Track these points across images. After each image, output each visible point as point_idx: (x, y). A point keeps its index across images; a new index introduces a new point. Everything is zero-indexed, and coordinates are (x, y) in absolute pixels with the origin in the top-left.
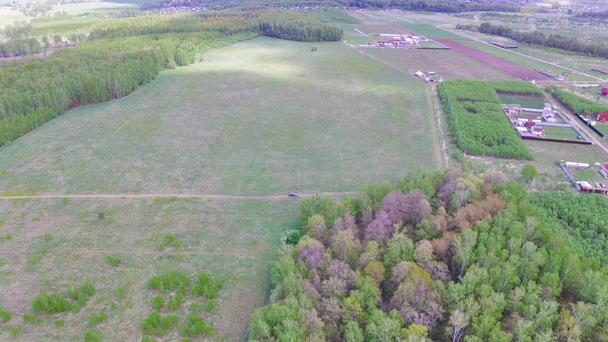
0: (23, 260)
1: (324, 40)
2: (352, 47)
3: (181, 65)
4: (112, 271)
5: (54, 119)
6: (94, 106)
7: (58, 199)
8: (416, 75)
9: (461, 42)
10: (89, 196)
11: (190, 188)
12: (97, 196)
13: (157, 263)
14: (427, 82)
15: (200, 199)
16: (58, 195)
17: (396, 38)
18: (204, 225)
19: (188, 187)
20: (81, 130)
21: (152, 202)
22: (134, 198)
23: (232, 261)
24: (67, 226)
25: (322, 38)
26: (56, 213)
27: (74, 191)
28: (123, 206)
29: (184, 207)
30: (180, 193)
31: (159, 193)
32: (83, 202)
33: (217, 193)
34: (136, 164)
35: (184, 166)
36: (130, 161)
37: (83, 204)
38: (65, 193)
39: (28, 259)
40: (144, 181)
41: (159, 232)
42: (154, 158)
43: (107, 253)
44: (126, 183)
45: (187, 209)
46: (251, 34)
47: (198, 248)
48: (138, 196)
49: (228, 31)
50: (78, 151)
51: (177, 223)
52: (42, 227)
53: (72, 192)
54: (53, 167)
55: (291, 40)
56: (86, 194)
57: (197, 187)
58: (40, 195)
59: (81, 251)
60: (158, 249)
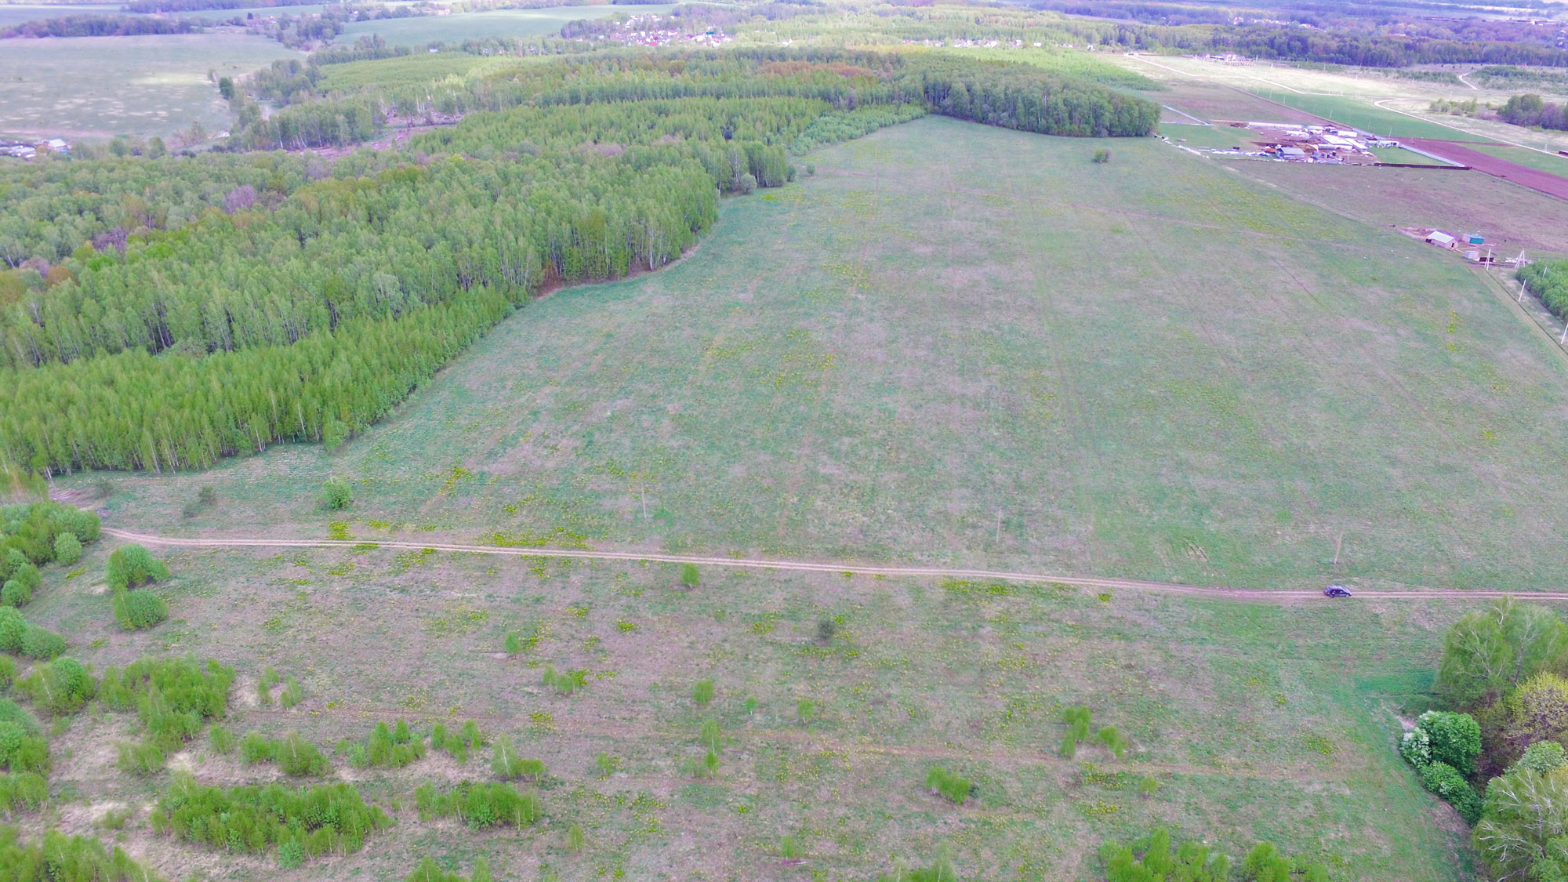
0: (662, 764)
1: (1111, 134)
2: (1194, 155)
3: (763, 185)
4: (952, 818)
5: (509, 322)
6: (596, 289)
7: (656, 568)
8: (1429, 241)
9: (1478, 148)
10: (741, 562)
11: (1024, 552)
12: (766, 564)
13: (1076, 799)
14: (1472, 262)
15: (1074, 590)
16: (650, 553)
17: (1297, 133)
18: (1139, 677)
19: (1018, 551)
20: (600, 357)
21: (940, 595)
22: (879, 578)
23: (1293, 801)
24: (731, 657)
25: (1107, 128)
26: (674, 611)
27: (689, 541)
28: (863, 602)
29: (1044, 614)
30: (1007, 567)
31: (945, 563)
32: (735, 581)
33: (1111, 574)
34: (822, 471)
35: (965, 482)
36: (799, 457)
37: (739, 587)
38: (664, 547)
39: (674, 761)
40: (879, 525)
41: (1022, 694)
42: (862, 453)
43: (903, 755)
44: (827, 528)
45: (1057, 621)
46: (904, 107)
47: (1168, 752)
48: (889, 571)
49: (844, 99)
50: (632, 419)
51: (1056, 666)
52: (659, 655)
53: (684, 546)
54: (587, 464)
55: (1017, 129)
56: (729, 554)
57: (1044, 552)
58: (597, 551)
59: (821, 743)
60: (1053, 752)
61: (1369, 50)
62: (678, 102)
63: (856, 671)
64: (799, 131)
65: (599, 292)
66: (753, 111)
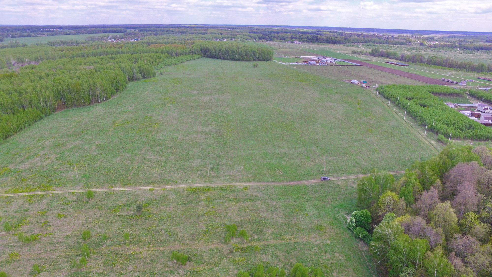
0: (64, 265)
1: (259, 60)
2: (284, 64)
3: (144, 77)
4: (181, 271)
5: (42, 120)
7: (78, 194)
8: (352, 83)
9: (365, 61)
10: (112, 189)
11: (218, 177)
12: (122, 189)
13: (230, 258)
14: (364, 87)
15: (235, 187)
16: (77, 189)
17: (315, 58)
18: (256, 213)
19: (215, 177)
20: (74, 129)
21: (186, 193)
22: (164, 189)
23: (310, 248)
24: (102, 222)
25: (258, 58)
26: (82, 208)
27: (93, 184)
28: (157, 198)
29: (223, 196)
30: (211, 182)
31: (189, 183)
32: (109, 196)
33: (249, 181)
34: (148, 157)
35: (199, 157)
36: (141, 154)
37: (110, 198)
38: (83, 187)
39: (69, 264)
40: (166, 173)
41: (213, 223)
42: (164, 151)
43: (165, 250)
44: (147, 175)
45: (228, 198)
46: (194, 55)
47: (266, 237)
48: (168, 187)
49: (175, 53)
50: (81, 147)
51: (226, 212)
52: (72, 225)
53: (92, 186)
54: (60, 162)
55: (230, 60)
56: (108, 187)
57: (225, 176)
58: (56, 191)
59: (131, 249)
60: (223, 242)
61: (335, 39)
62: (119, 55)
63: (150, 222)
64: (159, 63)
65: (79, 110)
66: (143, 57)
